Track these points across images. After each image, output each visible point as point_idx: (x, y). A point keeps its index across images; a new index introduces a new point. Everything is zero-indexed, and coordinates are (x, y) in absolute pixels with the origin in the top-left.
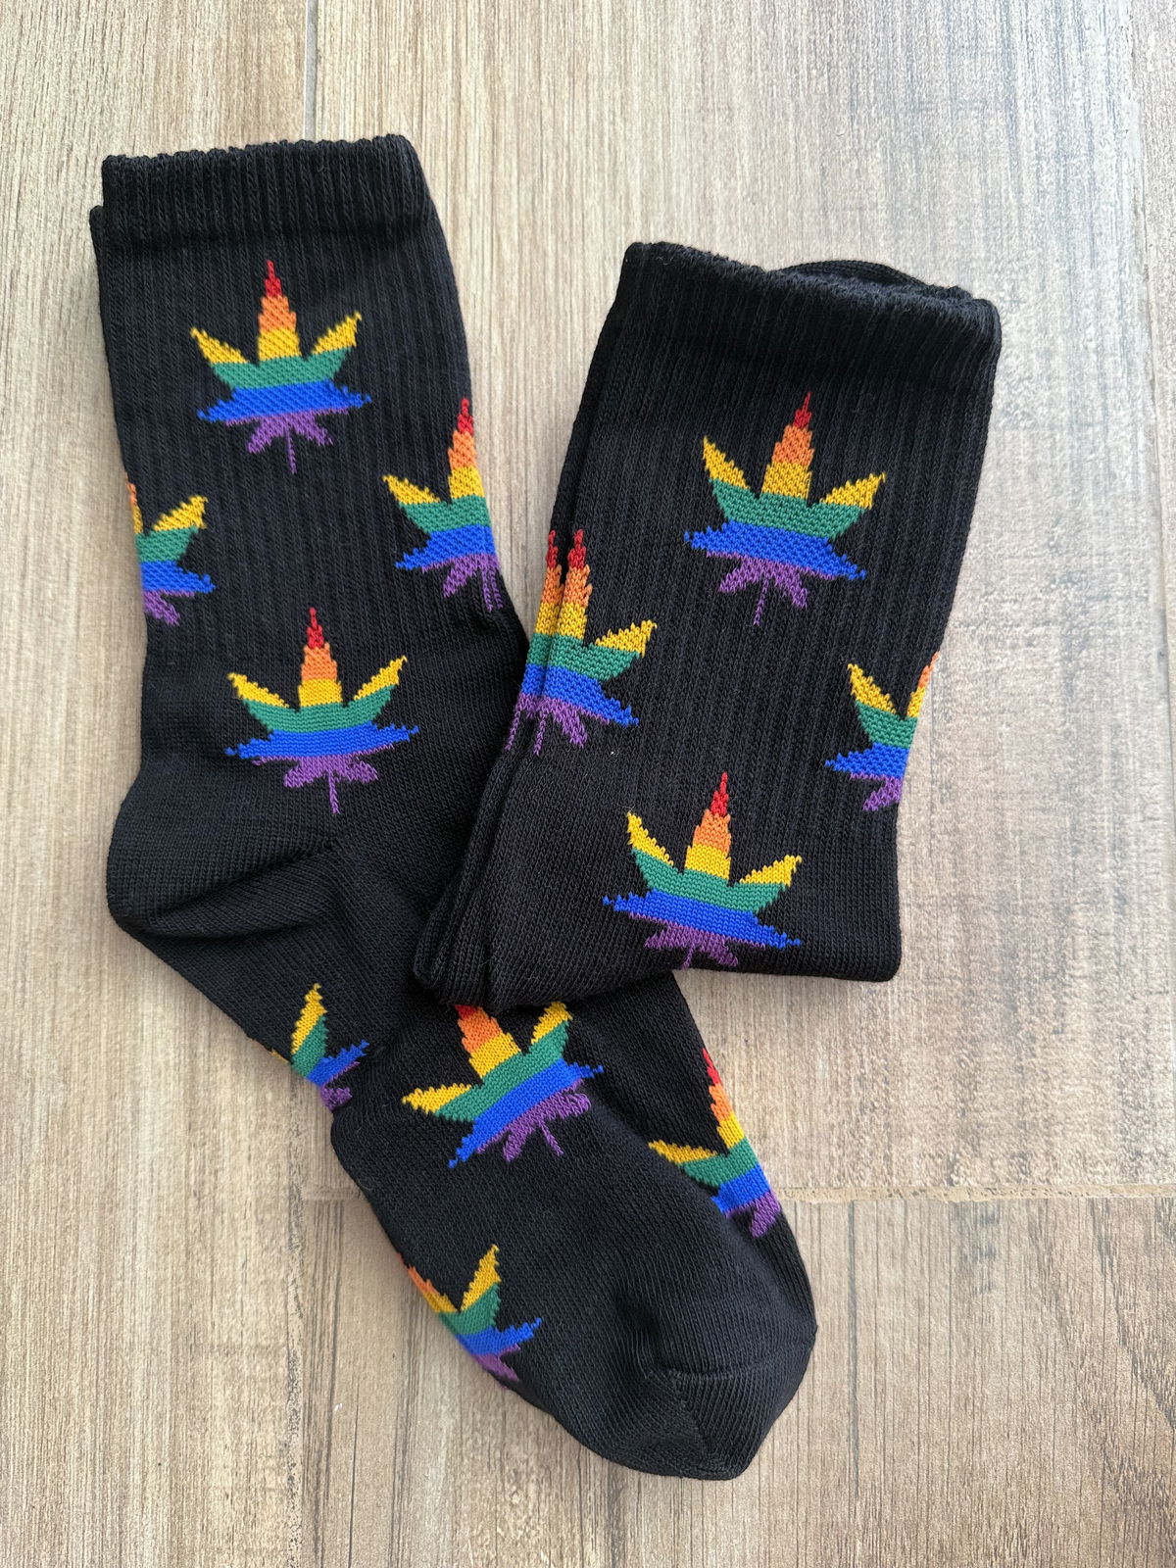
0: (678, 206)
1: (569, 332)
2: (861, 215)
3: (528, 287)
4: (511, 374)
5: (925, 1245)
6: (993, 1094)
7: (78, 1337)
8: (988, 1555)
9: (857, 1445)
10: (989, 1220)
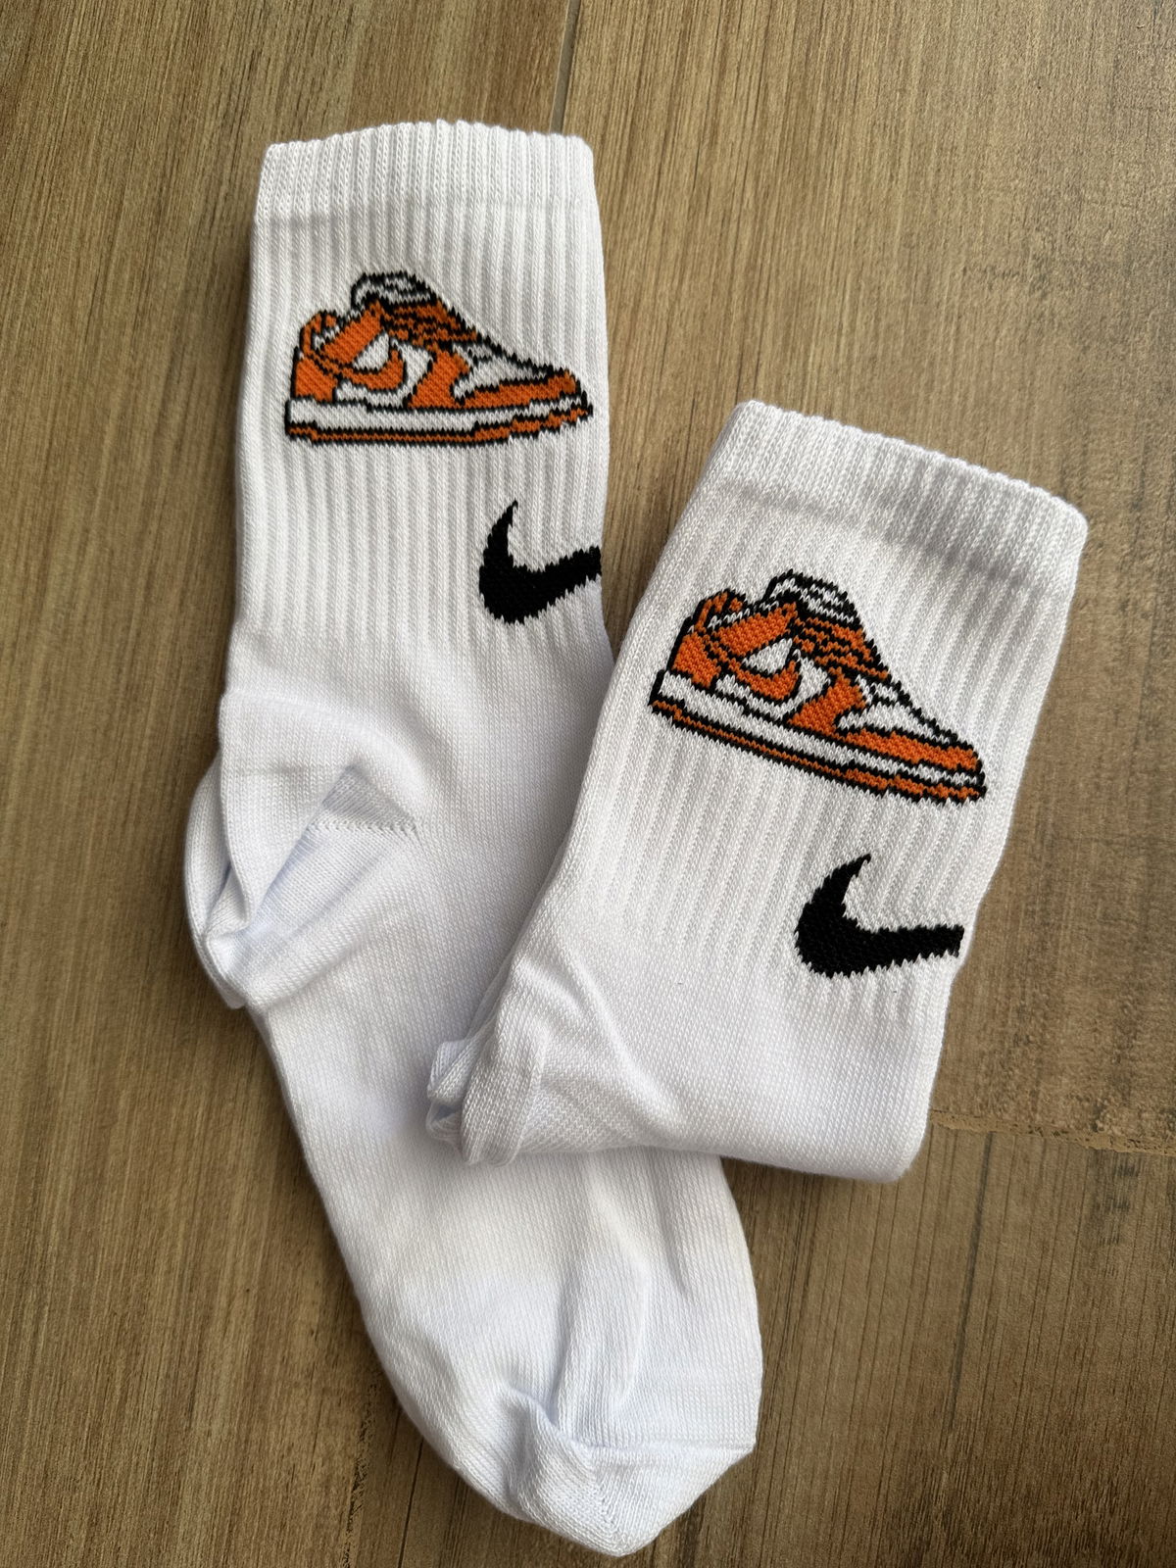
0: (959, 79)
1: (826, 195)
2: (1150, 117)
3: (790, 143)
4: (760, 230)
5: (1059, 1187)
6: (1151, 1045)
7: (181, 1152)
8: (1074, 1507)
9: (958, 1378)
10: (1128, 1172)
